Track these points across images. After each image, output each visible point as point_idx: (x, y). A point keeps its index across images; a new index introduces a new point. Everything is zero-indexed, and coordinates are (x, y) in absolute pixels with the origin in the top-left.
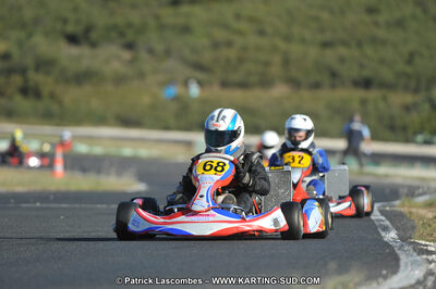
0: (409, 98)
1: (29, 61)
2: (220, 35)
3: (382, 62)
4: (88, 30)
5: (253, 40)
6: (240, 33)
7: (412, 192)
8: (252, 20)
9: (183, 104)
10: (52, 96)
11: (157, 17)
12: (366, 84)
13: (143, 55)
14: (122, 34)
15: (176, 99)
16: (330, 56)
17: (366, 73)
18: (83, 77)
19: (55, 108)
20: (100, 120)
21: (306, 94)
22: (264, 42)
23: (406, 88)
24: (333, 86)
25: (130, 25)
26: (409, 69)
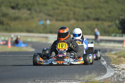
0: (110, 23)
2: (55, 6)
3: (102, 13)
4: (17, 5)
5: (65, 7)
6: (61, 5)
7: (111, 50)
8: (64, 1)
9: (45, 26)
10: (7, 24)
11: (37, 1)
12: (97, 19)
13: (33, 12)
14: (27, 6)
15: (43, 25)
16: (87, 12)
17: (97, 16)
18: (16, 19)
19: (8, 28)
20: (21, 31)
21: (80, 23)
22: (68, 8)
23: (109, 21)
24: (88, 20)
25: (29, 3)
26: (109, 15)
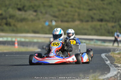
0: (113, 24)
1: (8, 16)
2: (61, 8)
3: (106, 14)
4: (24, 7)
5: (70, 9)
6: (66, 7)
7: (114, 50)
8: (69, 3)
9: (50, 27)
10: (14, 25)
11: (43, 3)
12: (101, 20)
13: (39, 14)
14: (33, 8)
15: (49, 25)
16: (91, 13)
17: (101, 17)
18: (22, 20)
19: (15, 29)
20: (28, 32)
21: (85, 24)
22: (73, 9)
23: (112, 21)
24: (92, 21)
25: (35, 5)
26: (113, 16)
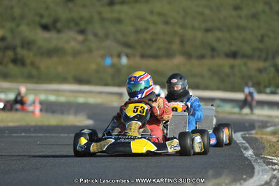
0: (261, 64)
2: (139, 24)
3: (244, 41)
7: (264, 125)
8: (160, 14)
9: (116, 69)
10: (33, 64)
11: (100, 13)
12: (234, 55)
14: (77, 24)
15: (113, 65)
16: (210, 38)
17: (233, 48)
18: (52, 52)
19: (34, 72)
20: (64, 80)
21: (195, 62)
22: (168, 28)
23: (259, 58)
24: (213, 57)
25: (82, 18)
26: (261, 46)
